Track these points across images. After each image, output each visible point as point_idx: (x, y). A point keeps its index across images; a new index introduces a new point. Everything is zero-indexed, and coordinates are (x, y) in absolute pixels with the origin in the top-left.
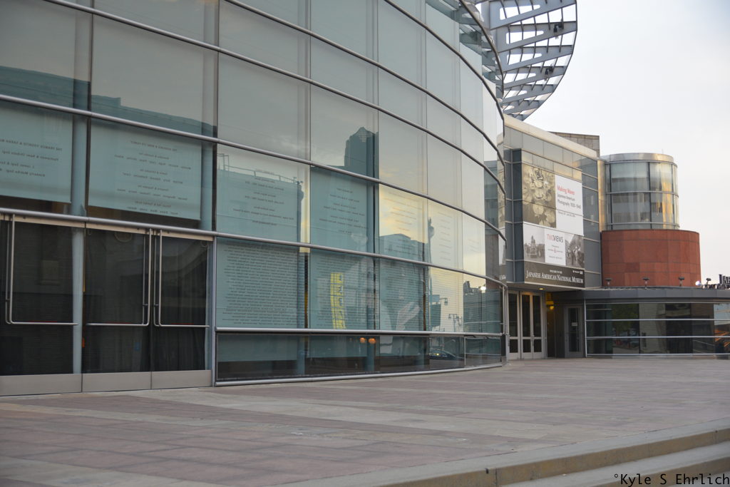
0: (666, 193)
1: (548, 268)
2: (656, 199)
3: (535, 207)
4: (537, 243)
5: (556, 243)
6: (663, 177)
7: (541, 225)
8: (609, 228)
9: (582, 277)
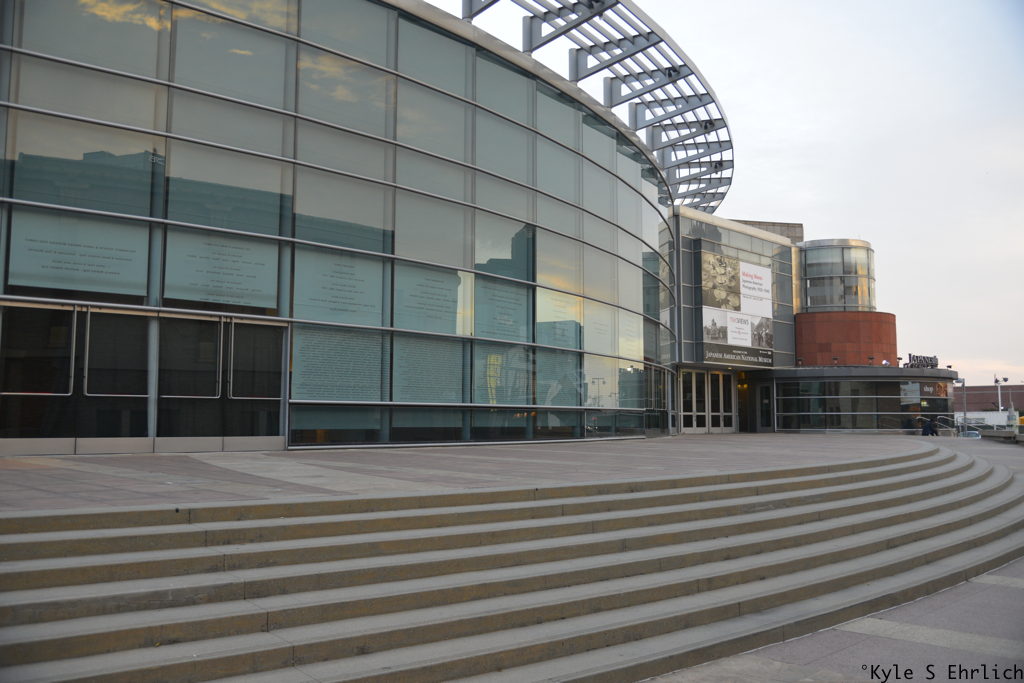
0: (862, 276)
1: (730, 349)
3: (716, 292)
4: (719, 325)
5: (740, 326)
6: (859, 262)
7: (723, 308)
8: (804, 311)
9: (771, 357)
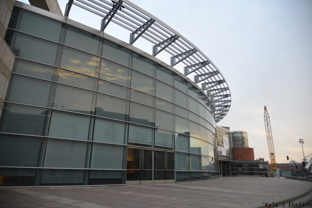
0: (246, 139)
1: (223, 156)
2: (244, 141)
3: (220, 143)
4: (221, 151)
5: (224, 151)
7: (221, 147)
8: (234, 147)
